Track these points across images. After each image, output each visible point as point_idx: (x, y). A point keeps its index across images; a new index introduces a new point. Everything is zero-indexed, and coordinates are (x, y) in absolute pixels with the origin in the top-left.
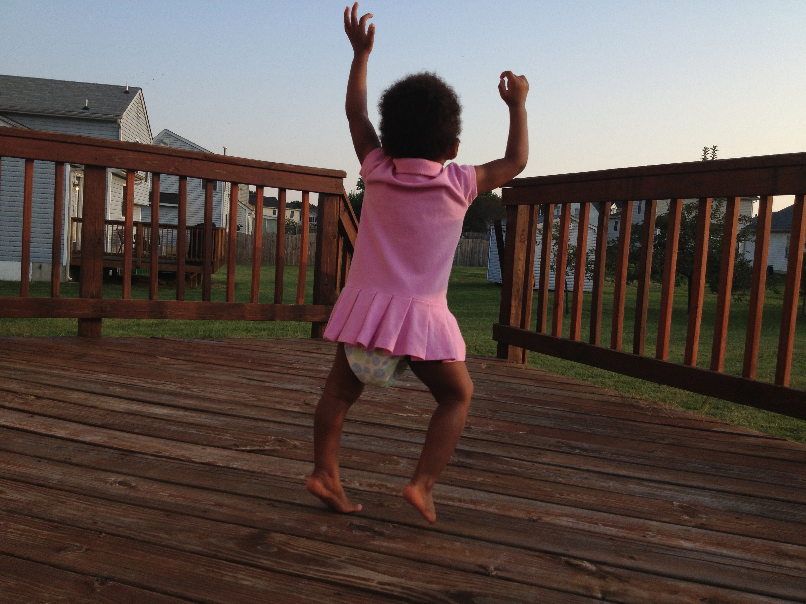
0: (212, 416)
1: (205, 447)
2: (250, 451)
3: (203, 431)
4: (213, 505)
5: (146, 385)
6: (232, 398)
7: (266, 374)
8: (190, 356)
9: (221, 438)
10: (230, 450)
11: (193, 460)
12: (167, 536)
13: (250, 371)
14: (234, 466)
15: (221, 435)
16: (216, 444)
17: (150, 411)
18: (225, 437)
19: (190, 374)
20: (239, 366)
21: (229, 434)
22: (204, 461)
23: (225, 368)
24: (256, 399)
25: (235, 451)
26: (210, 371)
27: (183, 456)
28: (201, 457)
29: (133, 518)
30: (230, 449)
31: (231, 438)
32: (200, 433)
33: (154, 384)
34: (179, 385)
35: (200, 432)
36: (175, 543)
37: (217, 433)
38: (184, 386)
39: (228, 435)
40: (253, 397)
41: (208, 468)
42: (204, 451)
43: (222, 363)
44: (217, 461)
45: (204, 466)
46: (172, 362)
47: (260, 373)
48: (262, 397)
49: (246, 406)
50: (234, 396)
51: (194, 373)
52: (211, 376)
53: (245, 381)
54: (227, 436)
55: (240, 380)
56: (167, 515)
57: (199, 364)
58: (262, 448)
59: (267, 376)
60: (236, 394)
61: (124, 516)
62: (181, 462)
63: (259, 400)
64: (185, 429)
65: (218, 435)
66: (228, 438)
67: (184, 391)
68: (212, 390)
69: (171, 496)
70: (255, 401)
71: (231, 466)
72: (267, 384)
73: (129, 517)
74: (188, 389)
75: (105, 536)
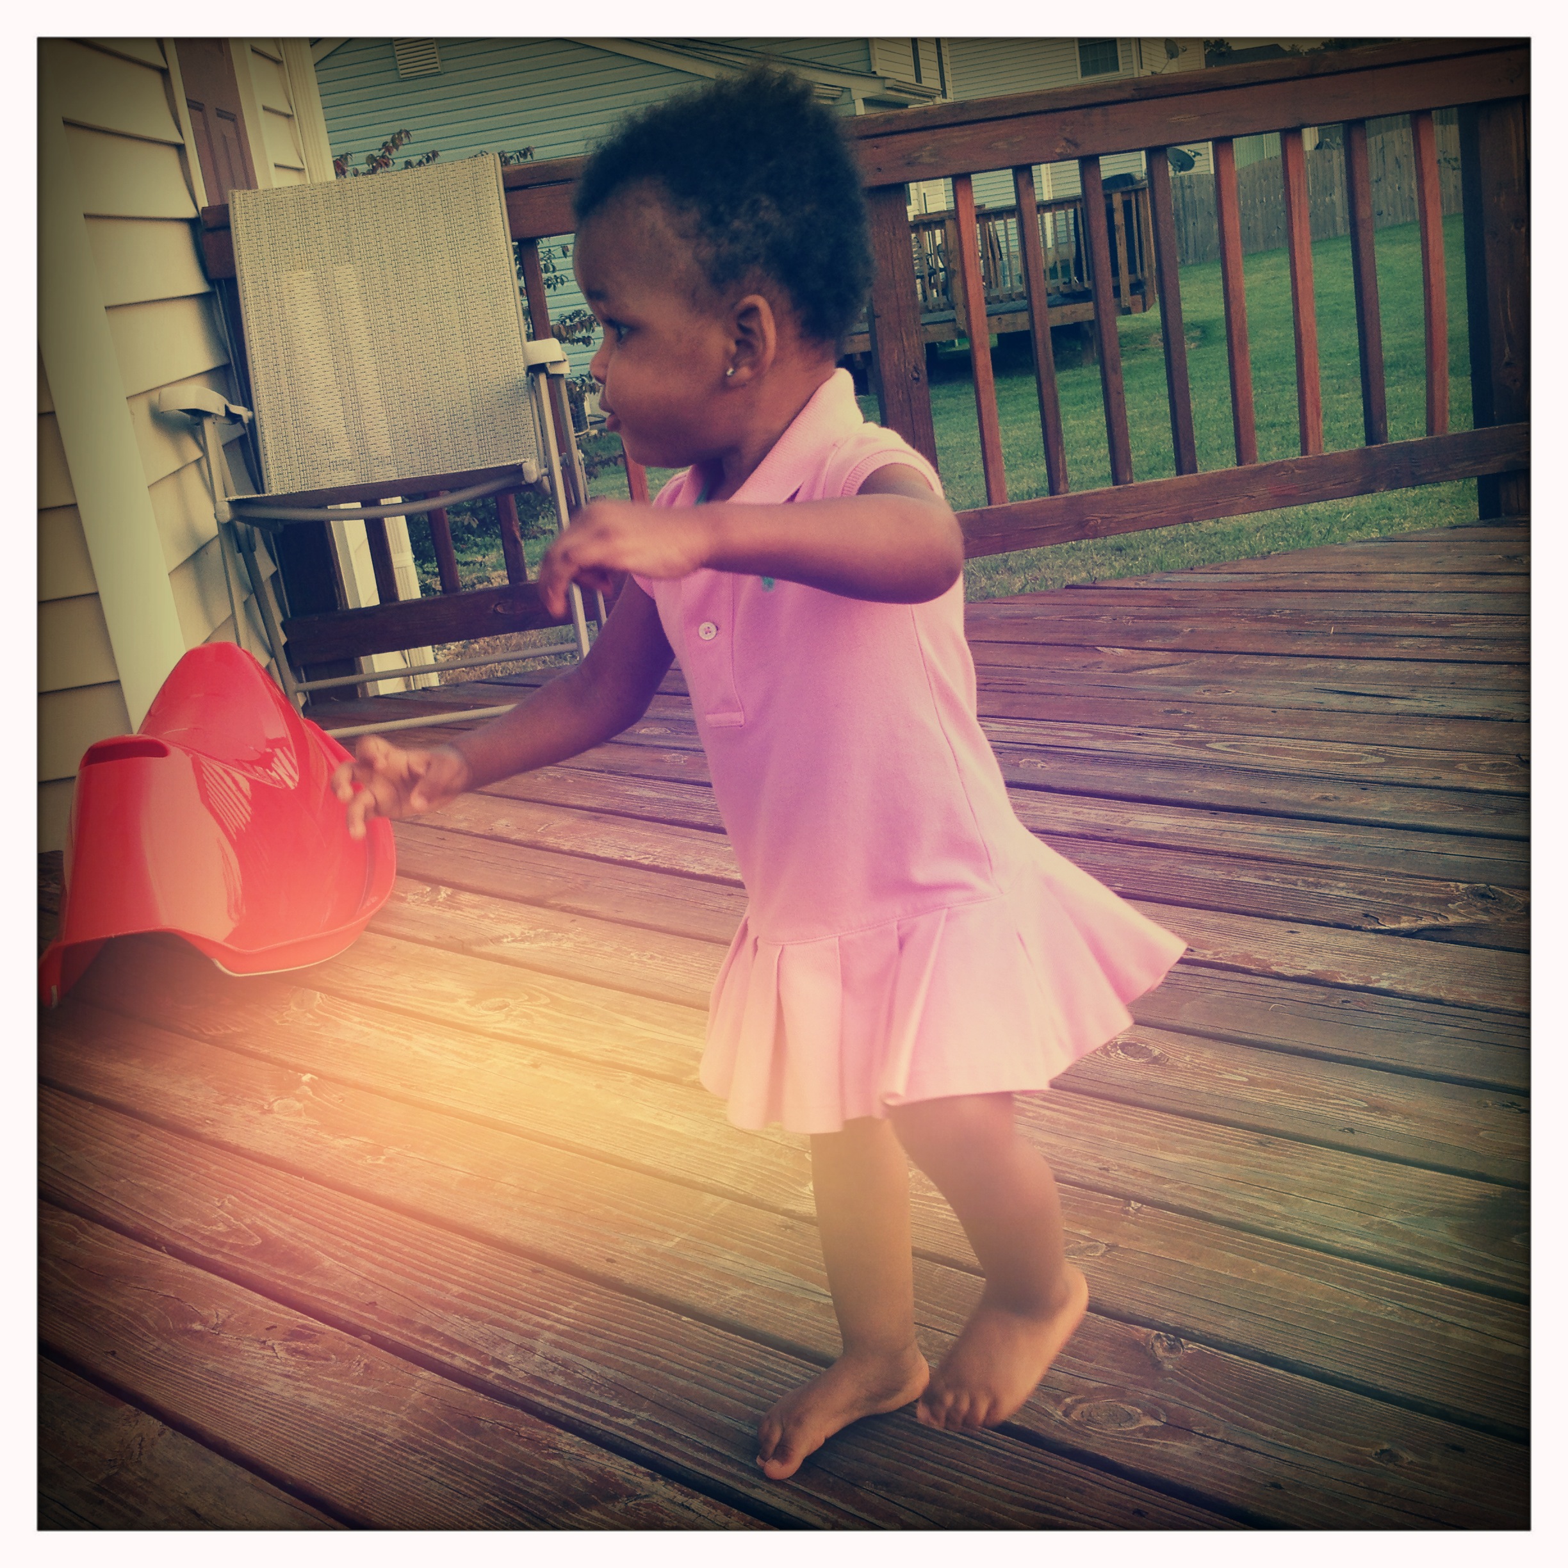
0: (1284, 828)
1: (1293, 926)
2: (1410, 934)
3: (1274, 875)
4: (1364, 1109)
5: (1099, 744)
6: (1318, 764)
7: (1386, 667)
8: (1176, 633)
9: (1324, 896)
10: (1358, 933)
11: (1275, 968)
12: (1277, 1208)
13: (1342, 665)
14: (1384, 985)
15: (1322, 886)
16: (1318, 916)
17: (1130, 825)
18: (1336, 892)
19: (1193, 693)
20: (1307, 650)
21: (1343, 880)
22: (1304, 973)
23: (1274, 663)
24: (1383, 760)
25: (1373, 936)
26: (1238, 679)
27: (1247, 957)
28: (1292, 957)
29: (1185, 1153)
30: (1359, 929)
31: (1351, 895)
32: (1270, 883)
33: (1117, 737)
34: (1177, 734)
35: (1267, 878)
36: (1304, 1228)
37: (1311, 879)
38: (1190, 736)
39: (1342, 885)
40: (1372, 753)
41: (1319, 994)
42: (1293, 938)
43: (1262, 647)
44: (1334, 968)
45: (1307, 987)
46: (1137, 658)
47: (1369, 667)
48: (1398, 752)
49: (1364, 784)
50: (1322, 756)
51: (1201, 688)
52: (1244, 695)
53: (1336, 701)
54: (1339, 890)
55: (1323, 698)
56: (1261, 1143)
57: (1204, 659)
58: (1440, 922)
59: (1388, 676)
60: (1325, 747)
61: (1164, 1148)
62: (1249, 978)
63: (1391, 761)
64: (1229, 873)
65: (1316, 885)
66: (1343, 893)
67: (1192, 752)
68: (1261, 742)
69: (1252, 1082)
70: (1381, 765)
71: (1376, 985)
72: (1399, 705)
73: (1177, 1152)
74: (1201, 744)
75: (1138, 1210)
